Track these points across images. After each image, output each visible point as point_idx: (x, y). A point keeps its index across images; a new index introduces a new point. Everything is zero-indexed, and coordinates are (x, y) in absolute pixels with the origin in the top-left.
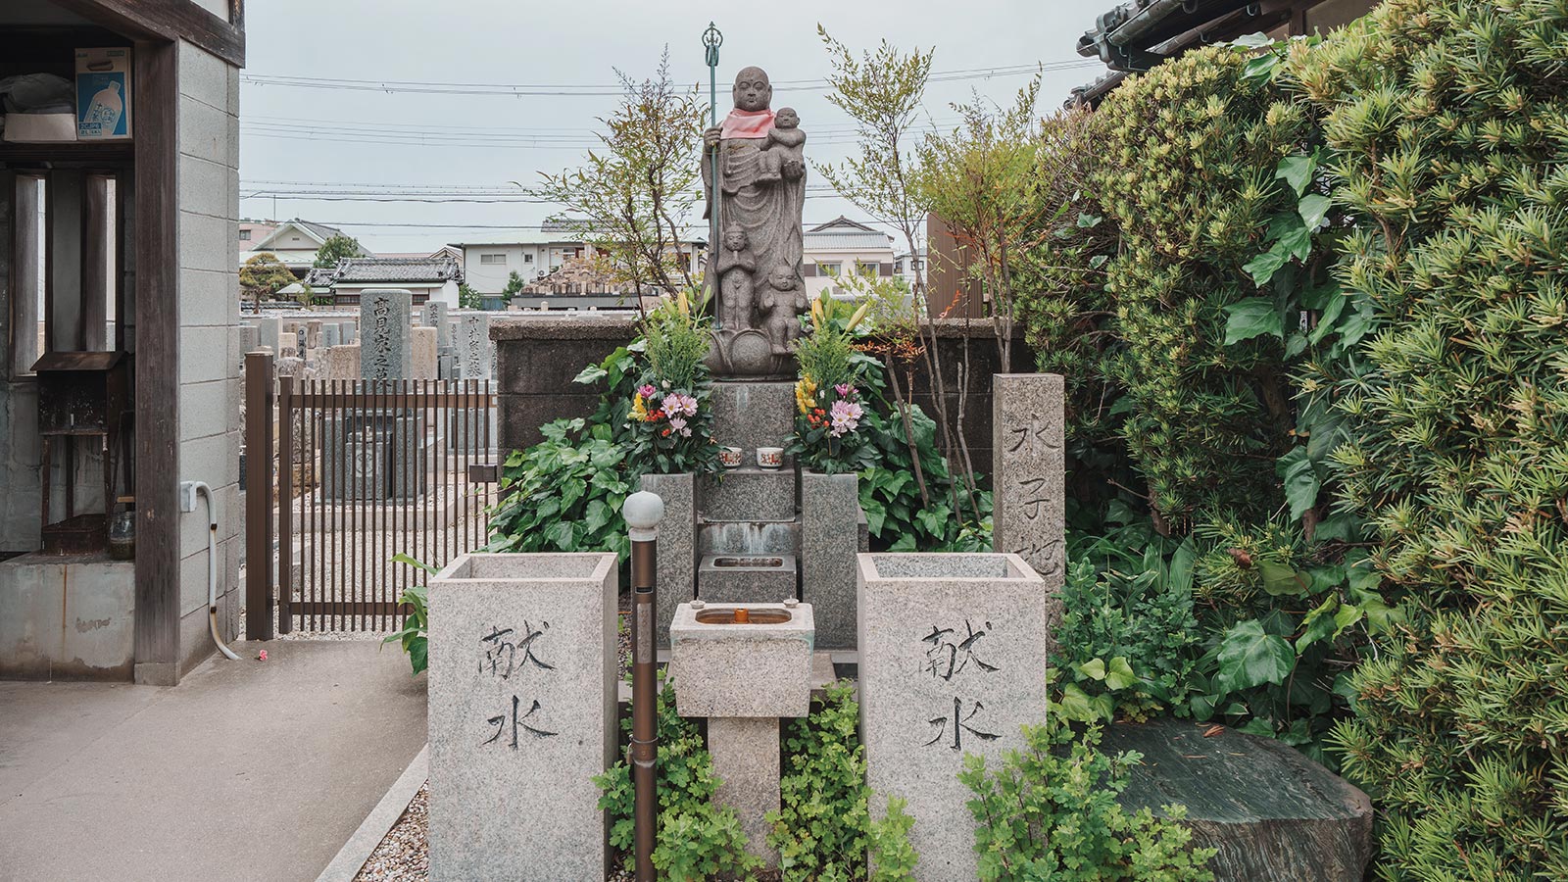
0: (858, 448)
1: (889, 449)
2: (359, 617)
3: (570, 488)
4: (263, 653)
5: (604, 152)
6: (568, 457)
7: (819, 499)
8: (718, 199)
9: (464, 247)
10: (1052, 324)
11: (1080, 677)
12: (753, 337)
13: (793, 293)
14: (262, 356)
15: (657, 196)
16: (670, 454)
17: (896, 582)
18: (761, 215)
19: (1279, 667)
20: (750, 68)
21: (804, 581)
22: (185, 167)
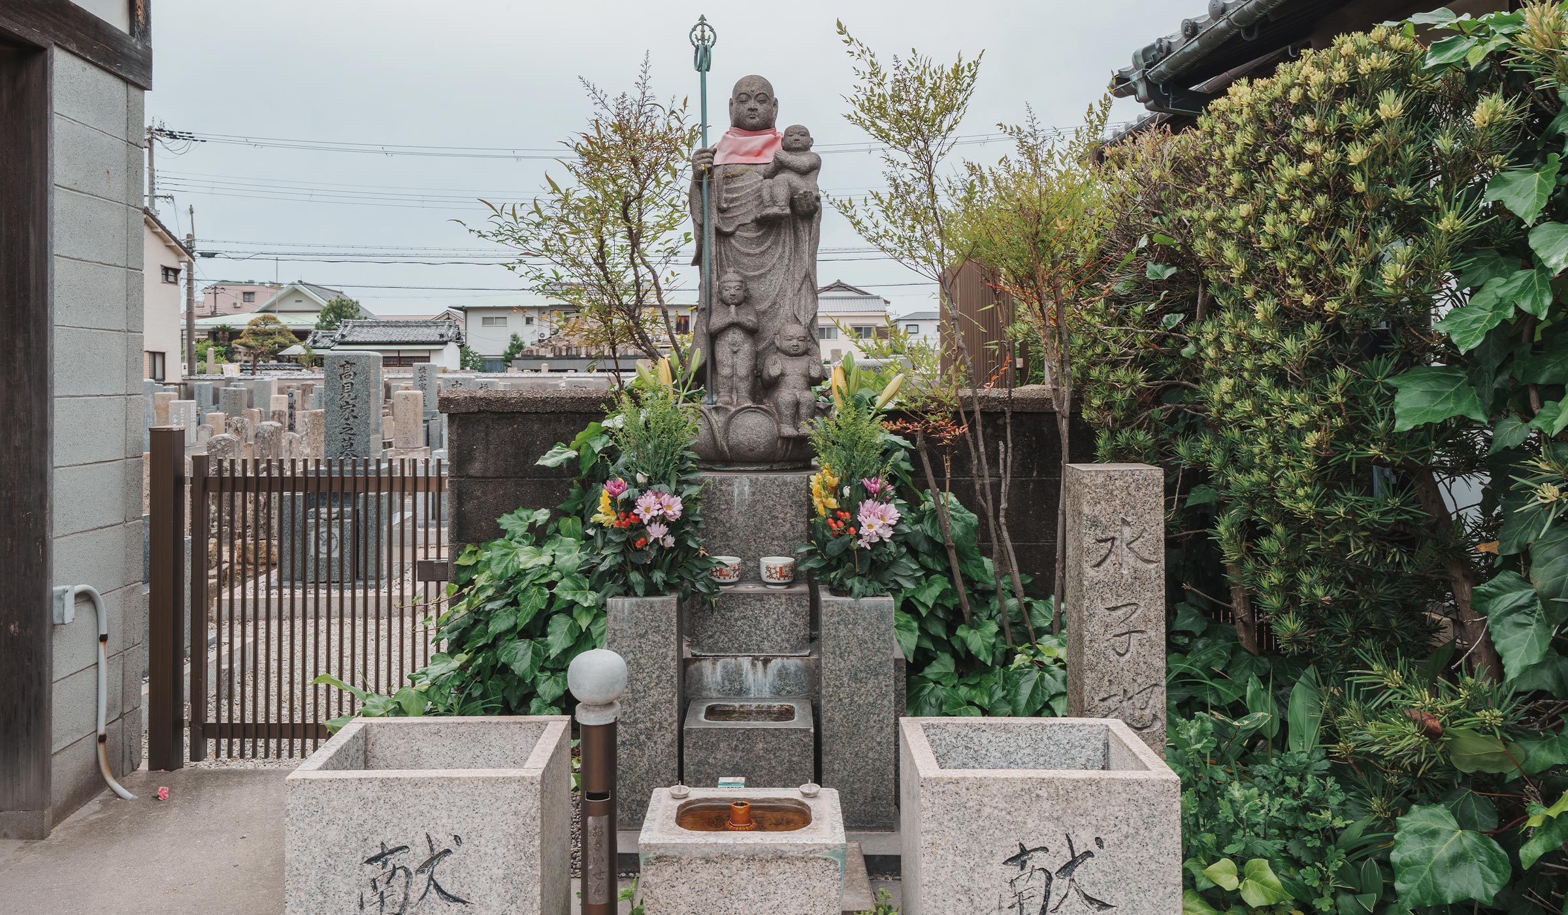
0: (894, 562)
1: (921, 549)
2: (285, 742)
3: (530, 598)
4: (163, 790)
5: (567, 181)
6: (528, 558)
7: (843, 631)
8: (711, 238)
9: (466, 310)
10: (1118, 396)
11: (1203, 884)
12: (754, 415)
13: (806, 359)
14: (170, 432)
15: (634, 238)
16: (646, 570)
17: (964, 779)
18: (764, 259)
19: (1486, 878)
20: (751, 77)
21: (824, 740)
22: (60, 204)
